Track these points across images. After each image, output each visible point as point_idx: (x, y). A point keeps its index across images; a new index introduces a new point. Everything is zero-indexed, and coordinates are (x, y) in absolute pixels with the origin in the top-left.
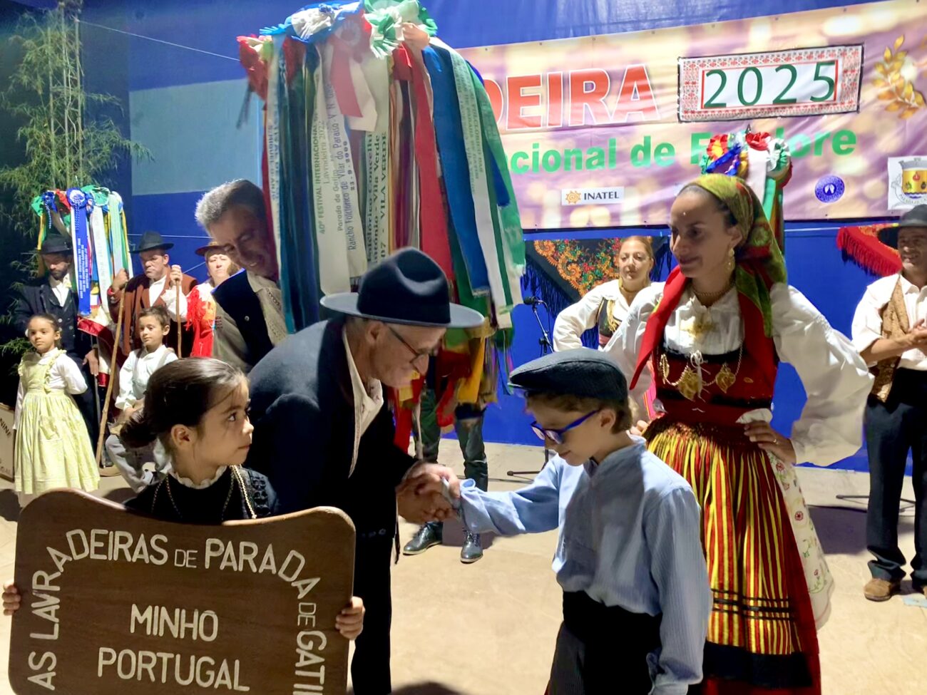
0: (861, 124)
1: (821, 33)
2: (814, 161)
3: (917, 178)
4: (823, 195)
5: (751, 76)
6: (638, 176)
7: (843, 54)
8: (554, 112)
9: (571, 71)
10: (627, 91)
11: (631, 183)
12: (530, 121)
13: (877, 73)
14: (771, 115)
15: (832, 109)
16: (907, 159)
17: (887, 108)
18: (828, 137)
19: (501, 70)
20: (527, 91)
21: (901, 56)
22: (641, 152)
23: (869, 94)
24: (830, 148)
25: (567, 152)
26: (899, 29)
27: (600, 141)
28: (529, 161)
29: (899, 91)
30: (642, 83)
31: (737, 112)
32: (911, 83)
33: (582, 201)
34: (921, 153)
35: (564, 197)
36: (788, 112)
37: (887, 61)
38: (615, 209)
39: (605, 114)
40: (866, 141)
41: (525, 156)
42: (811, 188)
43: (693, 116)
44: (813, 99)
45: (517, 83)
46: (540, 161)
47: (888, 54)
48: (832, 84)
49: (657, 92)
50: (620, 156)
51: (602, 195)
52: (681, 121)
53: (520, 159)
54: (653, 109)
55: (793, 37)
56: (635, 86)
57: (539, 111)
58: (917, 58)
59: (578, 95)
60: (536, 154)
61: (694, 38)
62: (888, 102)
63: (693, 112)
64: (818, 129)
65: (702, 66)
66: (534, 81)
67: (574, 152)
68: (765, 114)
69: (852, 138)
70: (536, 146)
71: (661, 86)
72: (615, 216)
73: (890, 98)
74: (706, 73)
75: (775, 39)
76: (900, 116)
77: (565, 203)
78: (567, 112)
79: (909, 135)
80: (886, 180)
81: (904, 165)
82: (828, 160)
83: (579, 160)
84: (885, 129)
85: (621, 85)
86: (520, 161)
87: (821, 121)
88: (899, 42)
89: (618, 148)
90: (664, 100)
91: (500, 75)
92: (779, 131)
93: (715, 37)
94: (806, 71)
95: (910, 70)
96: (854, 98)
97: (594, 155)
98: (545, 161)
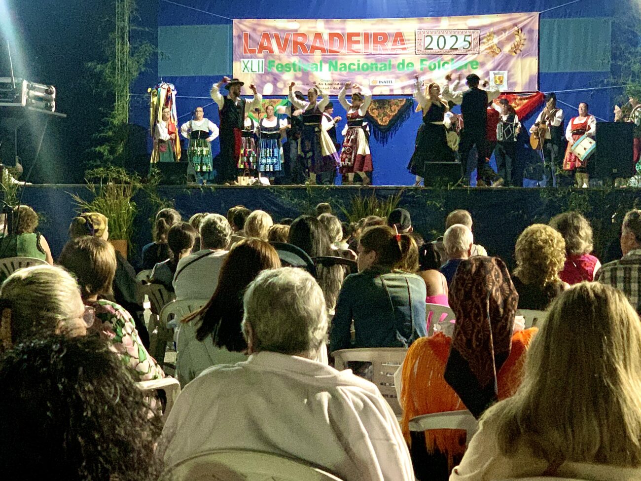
0: (480, 58)
1: (466, 24)
2: (465, 71)
3: (499, 78)
5: (442, 39)
6: (400, 75)
7: (474, 33)
8: (366, 48)
9: (372, 32)
10: (395, 41)
11: (398, 78)
12: (356, 51)
13: (485, 40)
14: (449, 53)
15: (470, 52)
16: (496, 72)
17: (488, 53)
18: (469, 62)
19: (343, 29)
20: (355, 38)
21: (493, 35)
22: (401, 66)
23: (483, 47)
24: (470, 67)
25: (372, 64)
26: (491, 25)
27: (385, 60)
28: (356, 67)
29: (492, 47)
30: (401, 38)
31: (437, 52)
32: (496, 45)
33: (378, 84)
34: (500, 70)
35: (371, 82)
36: (455, 53)
37: (489, 36)
38: (391, 88)
39: (387, 50)
40: (482, 64)
41: (354, 65)
43: (421, 52)
44: (464, 48)
45: (350, 35)
46: (361, 67)
47: (488, 34)
48: (470, 44)
49: (407, 42)
50: (394, 66)
51: (386, 82)
52: (416, 54)
54: (405, 49)
55: (456, 25)
56: (399, 39)
57: (360, 47)
58: (498, 36)
59: (376, 42)
60: (359, 65)
61: (420, 23)
62: (489, 51)
64: (466, 60)
65: (424, 33)
66: (358, 35)
67: (375, 64)
68: (447, 53)
69: (477, 64)
70: (359, 61)
71: (409, 40)
72: (391, 90)
74: (425, 36)
75: (450, 25)
76: (493, 56)
77: (371, 84)
78: (371, 48)
79: (496, 63)
81: (495, 74)
83: (377, 67)
84: (488, 61)
85: (392, 39)
86: (352, 67)
87: (467, 56)
88: (492, 30)
89: (392, 63)
90: (410, 45)
91: (343, 31)
92: (452, 59)
93: (428, 23)
94: (461, 38)
95: (496, 40)
96: (477, 49)
97: (383, 65)
98: (363, 67)
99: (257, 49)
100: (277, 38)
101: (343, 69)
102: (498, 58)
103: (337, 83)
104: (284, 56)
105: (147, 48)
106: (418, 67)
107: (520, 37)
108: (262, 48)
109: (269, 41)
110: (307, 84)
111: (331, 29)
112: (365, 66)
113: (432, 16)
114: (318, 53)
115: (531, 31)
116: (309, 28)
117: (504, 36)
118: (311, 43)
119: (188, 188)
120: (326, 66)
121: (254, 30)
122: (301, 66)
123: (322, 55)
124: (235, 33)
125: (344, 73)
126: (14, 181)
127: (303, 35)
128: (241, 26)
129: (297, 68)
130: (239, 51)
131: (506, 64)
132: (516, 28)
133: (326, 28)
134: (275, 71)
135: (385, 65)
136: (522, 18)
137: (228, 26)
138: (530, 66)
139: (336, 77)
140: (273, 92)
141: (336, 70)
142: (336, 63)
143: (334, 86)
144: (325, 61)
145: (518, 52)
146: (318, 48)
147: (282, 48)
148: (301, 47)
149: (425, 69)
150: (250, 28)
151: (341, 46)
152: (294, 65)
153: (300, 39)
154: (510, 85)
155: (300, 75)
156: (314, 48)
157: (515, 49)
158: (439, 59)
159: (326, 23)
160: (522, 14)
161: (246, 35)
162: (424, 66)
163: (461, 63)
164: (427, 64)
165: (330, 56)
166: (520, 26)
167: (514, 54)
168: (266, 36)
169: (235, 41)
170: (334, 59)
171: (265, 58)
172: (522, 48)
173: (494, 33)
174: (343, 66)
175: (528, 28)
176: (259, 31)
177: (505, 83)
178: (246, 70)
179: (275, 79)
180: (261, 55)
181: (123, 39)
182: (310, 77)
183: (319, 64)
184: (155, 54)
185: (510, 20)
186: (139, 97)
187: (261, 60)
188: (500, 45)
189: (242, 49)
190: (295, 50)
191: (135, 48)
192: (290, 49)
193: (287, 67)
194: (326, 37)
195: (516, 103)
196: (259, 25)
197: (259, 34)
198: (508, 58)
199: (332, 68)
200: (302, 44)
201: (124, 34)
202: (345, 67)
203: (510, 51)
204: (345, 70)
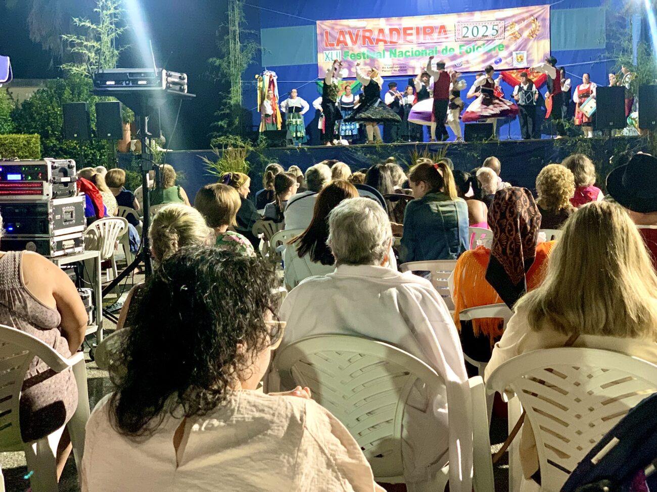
0: (505, 43)
1: (494, 16)
2: (493, 53)
3: (520, 57)
4: (496, 63)
5: (475, 28)
7: (500, 23)
8: (418, 38)
9: (422, 26)
10: (440, 32)
12: (410, 41)
13: (509, 28)
14: (482, 40)
15: (498, 38)
16: (517, 52)
17: (512, 38)
18: (497, 46)
19: (400, 25)
20: (409, 32)
21: (514, 24)
22: (445, 51)
23: (507, 34)
24: (497, 49)
25: (422, 51)
27: (433, 47)
28: (410, 54)
29: (514, 33)
30: (444, 30)
31: (472, 39)
32: (517, 31)
34: (521, 50)
35: (422, 64)
36: (486, 39)
37: (512, 25)
39: (433, 39)
40: (507, 47)
41: (409, 52)
42: (493, 61)
43: (460, 40)
44: (493, 35)
45: (405, 29)
47: (511, 23)
48: (497, 31)
50: (439, 52)
52: (456, 42)
54: (447, 38)
55: (487, 17)
56: (442, 31)
57: (413, 38)
58: (519, 24)
59: (425, 33)
60: (412, 52)
61: (459, 17)
62: (512, 36)
64: (494, 44)
65: (462, 25)
66: (411, 29)
67: (425, 51)
68: (480, 40)
69: (503, 46)
71: (450, 31)
74: (463, 27)
75: (481, 18)
76: (515, 40)
77: (422, 66)
78: (422, 38)
79: (518, 45)
80: (512, 58)
81: (517, 54)
82: (497, 53)
83: (426, 53)
84: (511, 44)
85: (438, 30)
86: (408, 54)
87: (495, 41)
88: (514, 20)
89: (438, 49)
90: (451, 35)
91: (400, 27)
92: (484, 44)
93: (465, 17)
94: (490, 27)
95: (517, 28)
96: (503, 35)
97: (431, 52)
98: (415, 54)
99: (335, 43)
100: (350, 34)
102: (519, 41)
103: (396, 66)
104: (356, 47)
105: (253, 46)
106: (457, 51)
107: (536, 25)
108: (339, 42)
109: (344, 37)
111: (390, 25)
112: (417, 53)
113: (467, 11)
114: (381, 44)
115: (544, 20)
116: (374, 25)
117: (523, 24)
118: (376, 37)
119: (288, 149)
120: (387, 54)
121: (333, 28)
122: (369, 54)
123: (385, 46)
124: (318, 32)
125: (401, 58)
126: (159, 149)
127: (370, 31)
128: (323, 26)
129: (366, 55)
130: (322, 45)
131: (526, 46)
132: (532, 18)
133: (387, 25)
134: (349, 59)
135: (433, 51)
136: (536, 9)
137: (313, 26)
138: (544, 46)
139: (396, 62)
140: (349, 75)
141: (395, 57)
142: (395, 51)
143: (394, 69)
144: (386, 50)
145: (535, 36)
146: (381, 40)
147: (354, 42)
148: (368, 40)
149: (463, 52)
150: (329, 27)
151: (399, 38)
152: (364, 54)
153: (367, 34)
154: (529, 62)
155: (368, 61)
156: (378, 41)
157: (532, 34)
158: (473, 44)
159: (387, 21)
160: (537, 7)
161: (327, 33)
162: (462, 51)
163: (491, 46)
164: (465, 48)
165: (391, 46)
166: (536, 16)
167: (531, 38)
168: (342, 33)
169: (319, 38)
170: (393, 48)
171: (342, 49)
172: (537, 33)
173: (516, 22)
175: (541, 17)
176: (336, 29)
177: (525, 60)
178: (327, 60)
179: (349, 65)
180: (338, 47)
181: (235, 40)
182: (376, 62)
183: (382, 53)
184: (259, 50)
185: (527, 12)
186: (248, 83)
187: (338, 51)
188: (521, 32)
189: (324, 44)
190: (364, 43)
191: (244, 46)
192: (360, 42)
193: (359, 56)
194: (387, 32)
195: (533, 76)
196: (336, 24)
197: (337, 31)
198: (527, 41)
199: (392, 55)
200: (369, 38)
201: (235, 36)
202: (402, 54)
203: (528, 36)
204: (402, 56)
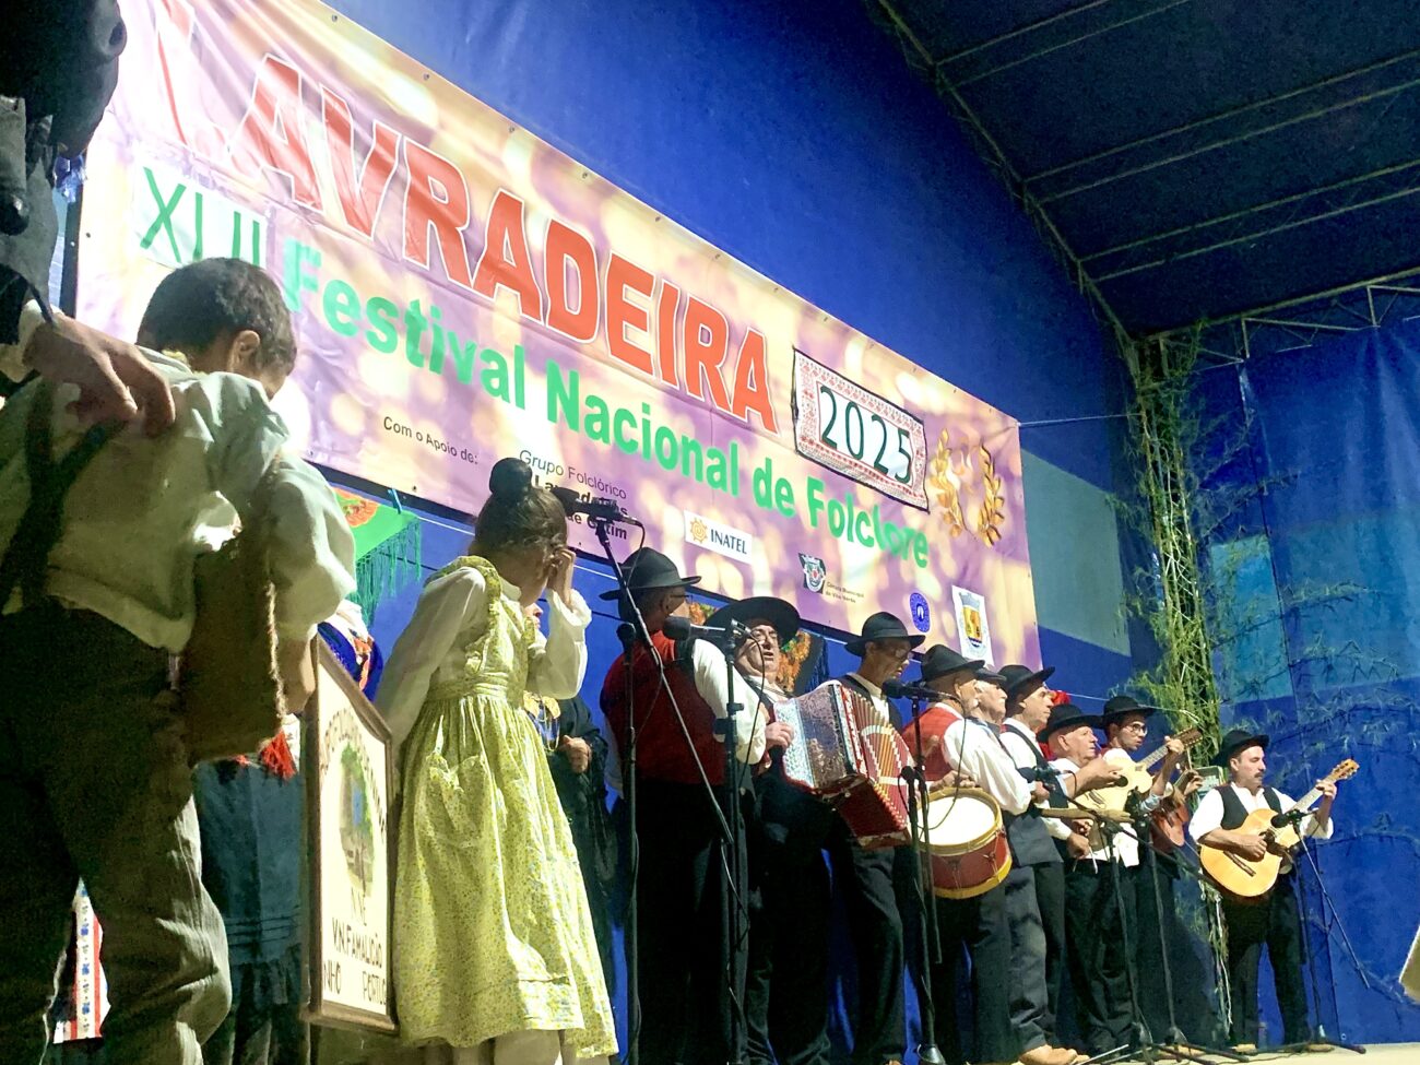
0: (931, 530)
1: (898, 388)
3: (973, 620)
4: (917, 618)
5: (854, 415)
7: (914, 429)
12: (638, 357)
14: (870, 483)
15: (911, 499)
16: (965, 592)
17: (944, 518)
18: (912, 536)
20: (632, 296)
21: (946, 454)
22: (762, 484)
24: (913, 553)
26: (942, 419)
28: (640, 434)
29: (950, 498)
31: (848, 463)
32: (957, 493)
33: (707, 544)
35: (689, 527)
36: (882, 485)
40: (934, 556)
41: (633, 424)
42: (906, 604)
43: (811, 449)
44: (896, 476)
46: (653, 442)
47: (941, 447)
48: (909, 464)
50: (743, 480)
51: (730, 540)
52: (797, 451)
53: (625, 424)
55: (876, 380)
56: (752, 366)
57: (648, 344)
60: (646, 427)
61: (804, 324)
62: (944, 510)
63: (811, 442)
64: (905, 522)
65: (816, 374)
66: (643, 281)
67: (694, 446)
68: (867, 480)
69: (925, 546)
70: (646, 408)
71: (777, 383)
73: (946, 507)
74: (820, 386)
76: (951, 533)
77: (690, 539)
78: (682, 366)
79: (959, 560)
80: (955, 616)
81: (962, 599)
82: (913, 572)
84: (946, 546)
85: (736, 354)
89: (741, 462)
90: (780, 407)
91: (596, 238)
92: (876, 510)
94: (893, 435)
97: (716, 462)
101: (597, 427)
107: (993, 489)
110: (466, 456)
111: (559, 205)
112: (668, 442)
114: (509, 301)
116: (477, 149)
117: (966, 469)
118: (482, 239)
120: (536, 388)
123: (524, 324)
125: (600, 444)
127: (452, 176)
135: (722, 464)
136: (994, 424)
139: (577, 458)
141: (574, 426)
142: (574, 388)
144: (533, 356)
145: (994, 538)
146: (507, 276)
151: (588, 311)
153: (438, 189)
154: (995, 649)
156: (495, 272)
157: (989, 527)
158: (849, 493)
160: (991, 409)
162: (817, 511)
164: (824, 502)
165: (553, 342)
167: (987, 541)
172: (1000, 527)
174: (597, 410)
177: (986, 638)
182: (479, 417)
183: (511, 365)
185: (971, 418)
188: (961, 500)
194: (536, 237)
198: (979, 550)
199: (560, 406)
200: (443, 221)
202: (603, 417)
203: (981, 529)
204: (604, 434)
